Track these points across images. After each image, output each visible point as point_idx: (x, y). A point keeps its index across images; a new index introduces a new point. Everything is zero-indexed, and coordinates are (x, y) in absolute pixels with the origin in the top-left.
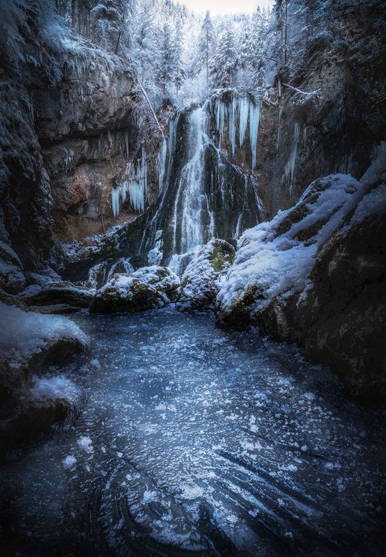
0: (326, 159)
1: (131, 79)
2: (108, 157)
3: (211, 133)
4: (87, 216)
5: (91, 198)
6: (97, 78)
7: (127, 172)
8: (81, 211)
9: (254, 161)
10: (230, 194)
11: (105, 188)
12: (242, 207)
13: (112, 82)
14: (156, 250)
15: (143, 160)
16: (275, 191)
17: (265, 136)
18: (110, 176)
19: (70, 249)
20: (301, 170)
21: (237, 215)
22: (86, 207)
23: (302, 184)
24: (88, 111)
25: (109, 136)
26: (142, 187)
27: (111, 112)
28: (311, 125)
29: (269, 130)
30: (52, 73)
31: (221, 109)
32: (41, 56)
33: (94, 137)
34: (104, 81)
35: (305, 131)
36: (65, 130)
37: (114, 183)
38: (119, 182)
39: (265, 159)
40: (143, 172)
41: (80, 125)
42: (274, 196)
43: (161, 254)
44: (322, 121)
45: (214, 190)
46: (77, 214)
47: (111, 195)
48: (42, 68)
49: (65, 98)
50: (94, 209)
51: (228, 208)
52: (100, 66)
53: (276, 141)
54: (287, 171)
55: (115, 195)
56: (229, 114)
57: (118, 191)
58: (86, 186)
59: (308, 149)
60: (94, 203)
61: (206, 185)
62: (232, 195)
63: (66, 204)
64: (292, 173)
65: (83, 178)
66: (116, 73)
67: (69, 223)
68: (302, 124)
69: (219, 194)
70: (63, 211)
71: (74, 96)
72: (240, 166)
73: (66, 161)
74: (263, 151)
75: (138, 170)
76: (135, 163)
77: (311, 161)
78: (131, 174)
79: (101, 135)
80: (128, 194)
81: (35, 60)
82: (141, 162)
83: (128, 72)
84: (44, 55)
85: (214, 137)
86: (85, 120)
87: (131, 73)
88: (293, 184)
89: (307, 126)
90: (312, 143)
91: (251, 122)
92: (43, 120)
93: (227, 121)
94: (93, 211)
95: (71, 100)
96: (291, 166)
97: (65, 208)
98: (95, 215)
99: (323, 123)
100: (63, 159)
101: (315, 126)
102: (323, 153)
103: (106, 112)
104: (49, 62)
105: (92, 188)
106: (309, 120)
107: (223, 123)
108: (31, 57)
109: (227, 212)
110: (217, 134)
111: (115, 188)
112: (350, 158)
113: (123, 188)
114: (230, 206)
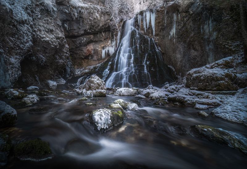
0: (194, 25)
1: (109, 14)
2: (103, 40)
3: (135, 26)
4: (93, 59)
5: (94, 53)
6: (94, 15)
7: (109, 44)
8: (90, 58)
9: (154, 33)
10: (142, 47)
11: (100, 49)
12: (147, 52)
13: (101, 16)
14: (107, 70)
15: (114, 39)
16: (167, 43)
17: (159, 22)
18: (102, 46)
19: (79, 71)
20: (179, 32)
21: (145, 54)
22: (92, 57)
23: (181, 38)
24: (91, 26)
25: (102, 33)
26: (114, 48)
27: (101, 25)
28: (182, 12)
29: (161, 20)
30: (74, 15)
31: (139, 17)
32: (69, 9)
33: (95, 34)
34: (97, 16)
35: (179, 15)
36: (82, 32)
37: (103, 48)
38: (105, 47)
39: (160, 31)
40: (114, 43)
41: (89, 30)
42: (166, 45)
43: (108, 72)
44: (188, 9)
45: (134, 45)
46: (89, 59)
47: (102, 52)
48: (70, 13)
49: (82, 23)
50: (96, 57)
51: (141, 52)
52: (95, 11)
53: (164, 23)
54: (172, 34)
55: (103, 52)
56: (143, 18)
57: (105, 50)
58: (92, 49)
59: (182, 22)
60: (96, 55)
61: (131, 44)
62: (143, 47)
63: (84, 56)
64: (174, 34)
65: (91, 47)
66: (102, 13)
67: (85, 62)
68: (177, 13)
69: (136, 47)
70: (83, 58)
71: (86, 22)
72: (149, 35)
73: (83, 42)
74: (158, 28)
75: (113, 43)
76: (112, 41)
77: (184, 27)
78: (110, 44)
79: (99, 33)
80: (108, 51)
81: (67, 11)
82: (113, 40)
83: (107, 12)
84: (71, 9)
85: (137, 27)
86: (90, 29)
87: (109, 13)
88: (176, 39)
89: (180, 13)
90: (184, 20)
91: (152, 18)
92: (72, 30)
93: (142, 21)
94: (95, 58)
95: (85, 23)
96: (173, 31)
97: (83, 57)
98: (96, 59)
99: (189, 10)
100: (81, 41)
101: (184, 12)
102: (192, 22)
103: (99, 26)
104: (73, 11)
105: (94, 50)
106: (180, 11)
107: (141, 22)
108: (66, 10)
109: (140, 54)
110: (138, 26)
111: (104, 49)
112: (210, 22)
113: (107, 49)
114: (142, 51)
